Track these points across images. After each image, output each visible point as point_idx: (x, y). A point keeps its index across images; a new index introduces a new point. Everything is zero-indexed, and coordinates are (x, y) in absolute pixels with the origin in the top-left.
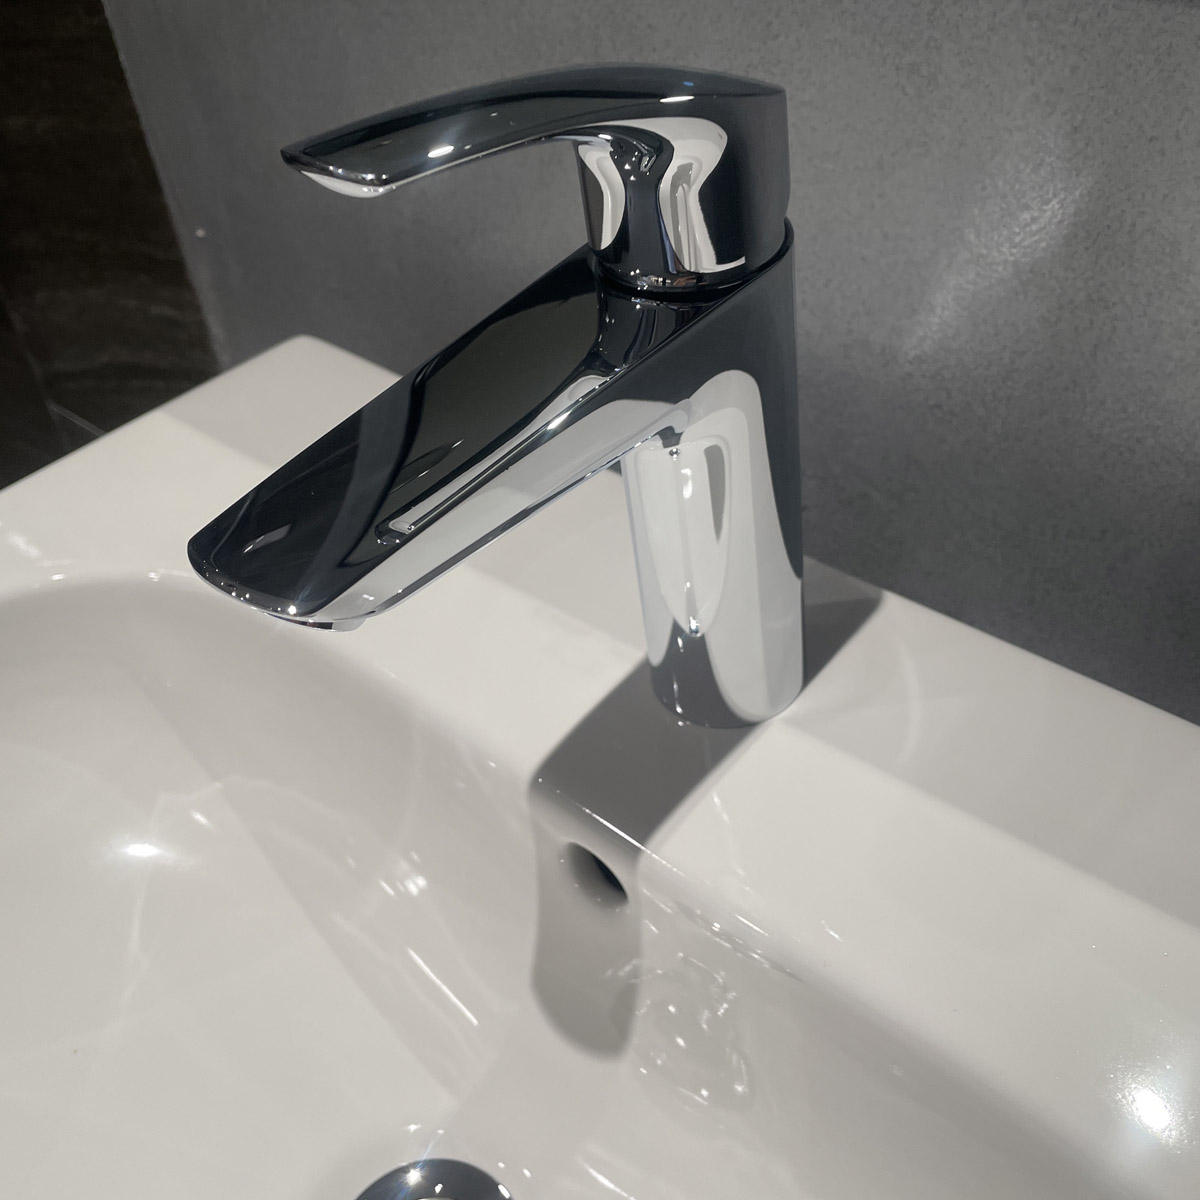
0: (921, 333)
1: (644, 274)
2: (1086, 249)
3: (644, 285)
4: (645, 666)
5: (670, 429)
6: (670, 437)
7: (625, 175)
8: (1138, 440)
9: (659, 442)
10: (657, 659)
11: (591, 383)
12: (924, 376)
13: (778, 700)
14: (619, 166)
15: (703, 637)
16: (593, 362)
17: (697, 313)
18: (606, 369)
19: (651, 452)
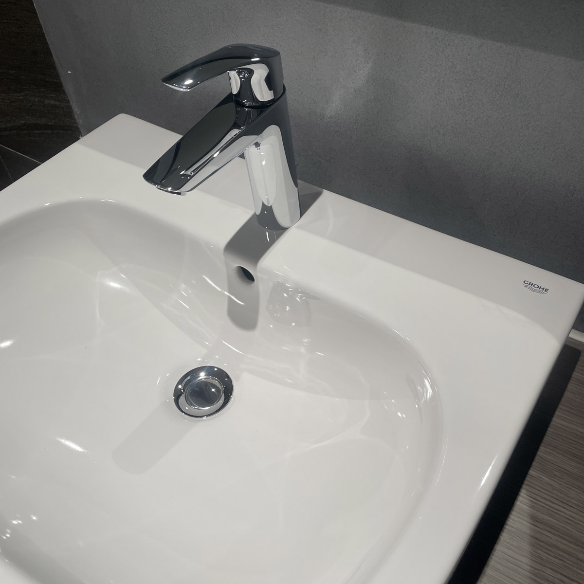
0: (330, 109)
1: (247, 102)
2: (372, 84)
3: (247, 104)
4: (255, 214)
5: (257, 143)
6: (257, 145)
7: (241, 79)
8: (392, 140)
9: (254, 146)
10: (258, 213)
11: (235, 132)
12: (332, 122)
13: (293, 222)
14: (239, 76)
15: (271, 206)
16: (236, 126)
17: (261, 112)
18: (239, 128)
19: (253, 149)
